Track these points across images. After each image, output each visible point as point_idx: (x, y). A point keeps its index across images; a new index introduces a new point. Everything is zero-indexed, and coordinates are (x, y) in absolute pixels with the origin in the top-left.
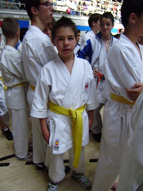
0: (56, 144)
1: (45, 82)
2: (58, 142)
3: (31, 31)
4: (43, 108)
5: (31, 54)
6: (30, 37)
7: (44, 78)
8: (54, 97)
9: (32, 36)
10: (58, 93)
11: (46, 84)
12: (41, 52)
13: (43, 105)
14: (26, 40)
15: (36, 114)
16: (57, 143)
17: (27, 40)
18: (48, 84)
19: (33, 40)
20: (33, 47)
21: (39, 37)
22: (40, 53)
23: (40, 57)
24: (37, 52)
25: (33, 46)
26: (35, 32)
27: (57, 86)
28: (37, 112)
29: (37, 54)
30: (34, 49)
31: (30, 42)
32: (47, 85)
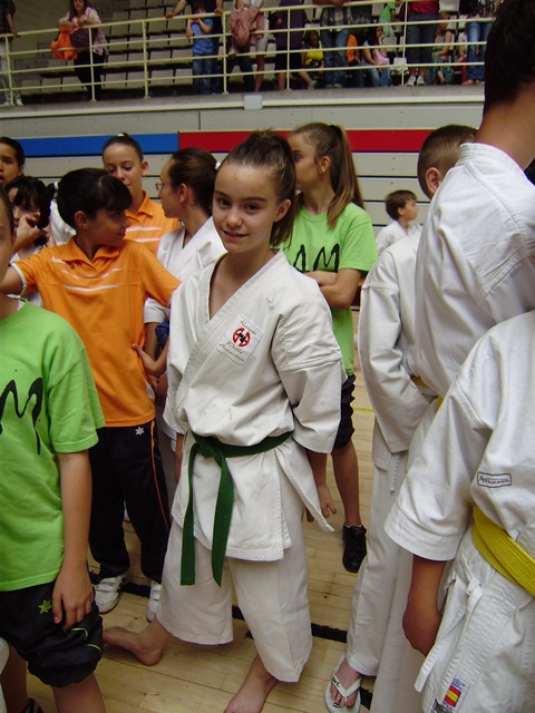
0: (447, 699)
1: (467, 407)
2: (459, 693)
3: (470, 171)
4: (438, 516)
5: (450, 280)
6: (458, 199)
7: (466, 390)
8: (486, 489)
9: (468, 197)
10: (510, 477)
11: (468, 416)
12: (501, 276)
13: (440, 504)
14: (439, 213)
15: (402, 531)
16: (453, 696)
17: (444, 215)
18: (478, 423)
19: (469, 214)
20: (466, 250)
21: (499, 205)
22: (496, 280)
23: (489, 298)
24: (481, 274)
25: (463, 243)
26: (484, 178)
27: (517, 443)
28: (410, 524)
29: (478, 284)
30: (467, 258)
31: (452, 226)
32: (473, 425)
